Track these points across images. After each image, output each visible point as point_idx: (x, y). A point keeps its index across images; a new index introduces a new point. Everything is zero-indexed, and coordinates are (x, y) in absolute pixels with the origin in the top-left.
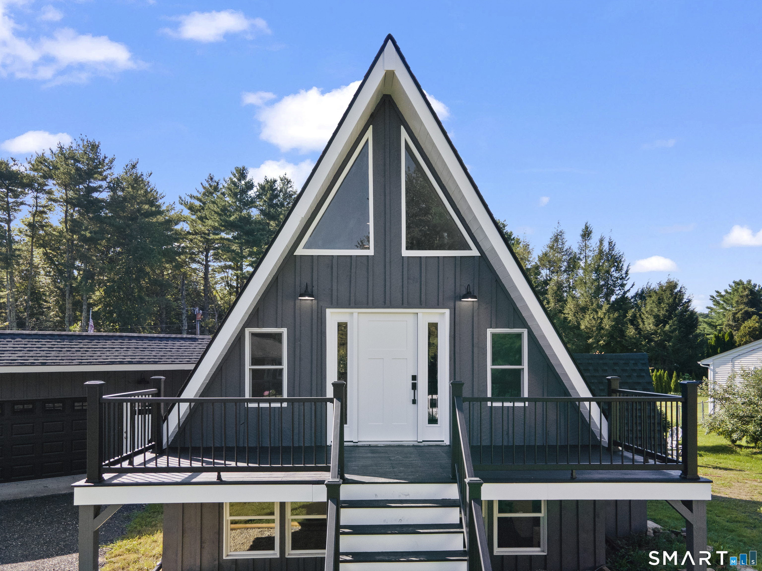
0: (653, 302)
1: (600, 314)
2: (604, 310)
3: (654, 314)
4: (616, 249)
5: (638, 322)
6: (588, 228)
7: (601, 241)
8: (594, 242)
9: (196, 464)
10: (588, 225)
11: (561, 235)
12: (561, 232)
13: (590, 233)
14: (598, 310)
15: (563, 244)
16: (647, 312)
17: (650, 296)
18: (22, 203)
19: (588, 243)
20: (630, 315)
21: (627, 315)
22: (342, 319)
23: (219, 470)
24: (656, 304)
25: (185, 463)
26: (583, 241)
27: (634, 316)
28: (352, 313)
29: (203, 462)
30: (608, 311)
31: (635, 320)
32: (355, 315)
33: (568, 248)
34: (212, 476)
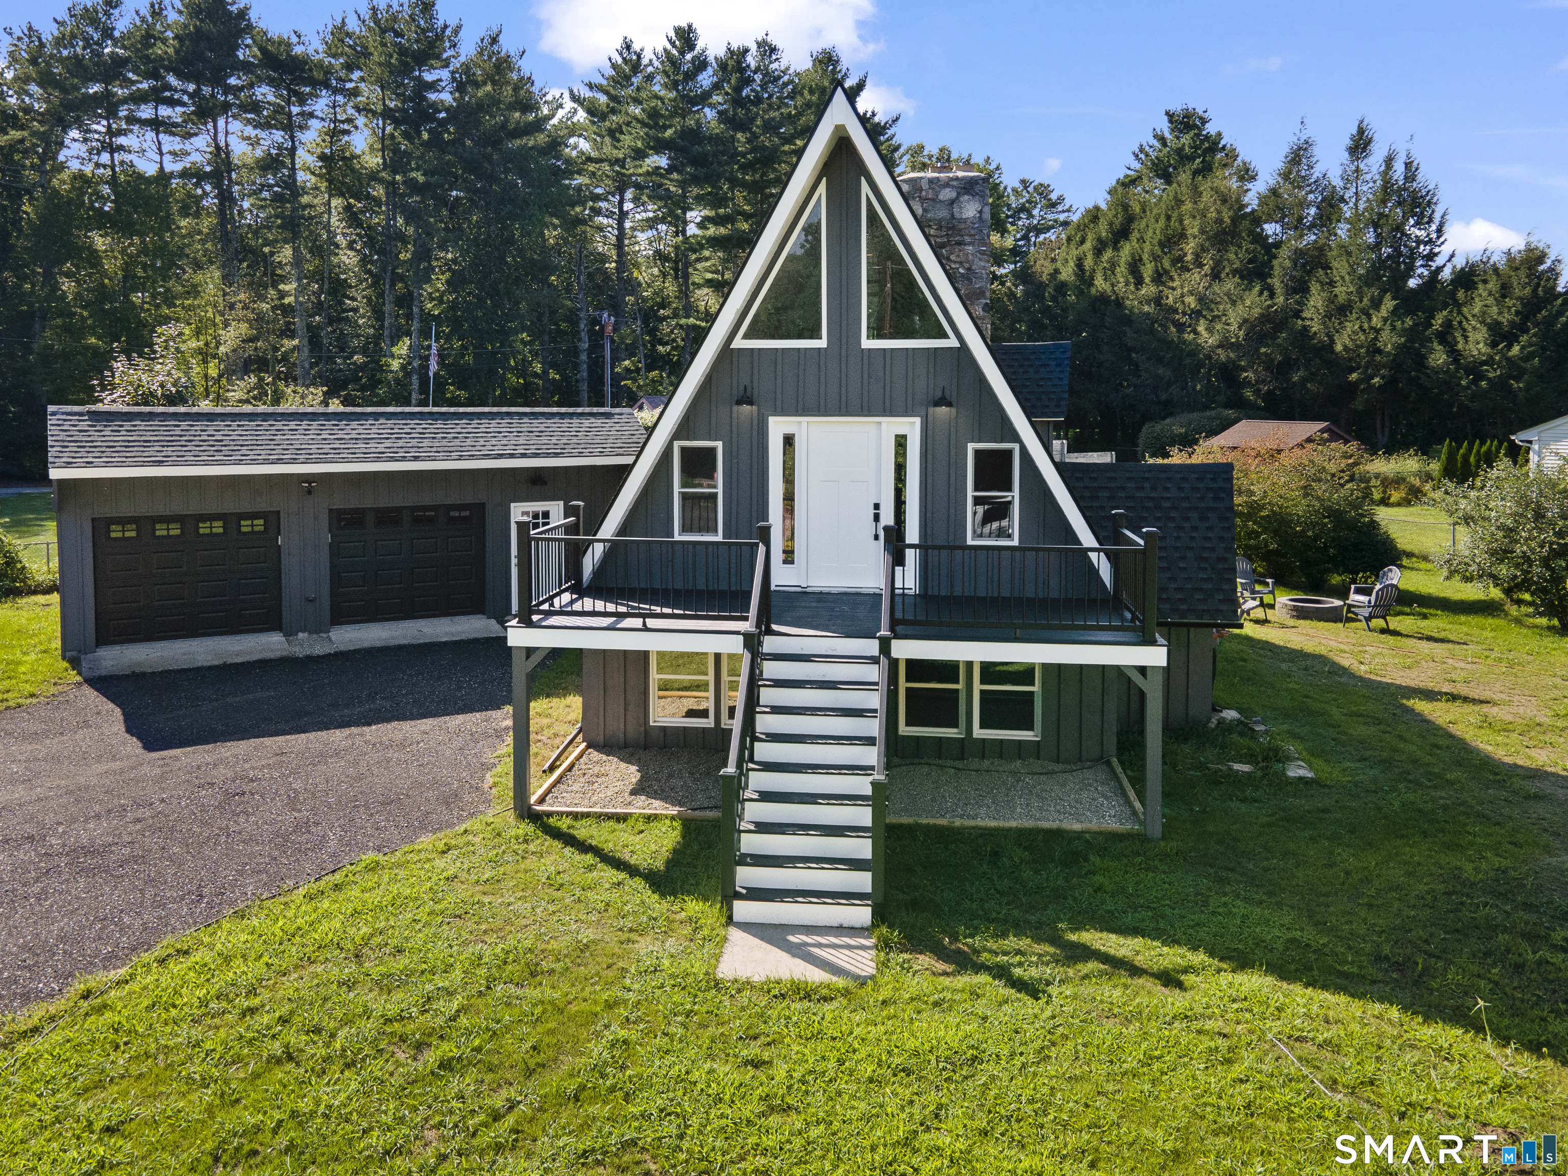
0: (1490, 294)
1: (1376, 321)
2: (1384, 312)
3: (1489, 320)
4: (1419, 177)
5: (1455, 337)
6: (1363, 132)
7: (1389, 161)
8: (1374, 163)
9: (622, 609)
10: (1365, 123)
11: (1306, 149)
12: (1306, 142)
13: (1369, 142)
14: (1371, 311)
15: (1311, 167)
16: (1474, 316)
17: (1485, 282)
18: (311, 115)
19: (1362, 166)
20: (1440, 322)
21: (1433, 322)
22: (789, 431)
23: (644, 616)
24: (1495, 299)
25: (611, 607)
26: (1352, 162)
27: (1448, 324)
28: (800, 423)
29: (628, 606)
30: (1394, 312)
31: (1448, 333)
32: (804, 425)
33: (1320, 176)
34: (637, 622)
